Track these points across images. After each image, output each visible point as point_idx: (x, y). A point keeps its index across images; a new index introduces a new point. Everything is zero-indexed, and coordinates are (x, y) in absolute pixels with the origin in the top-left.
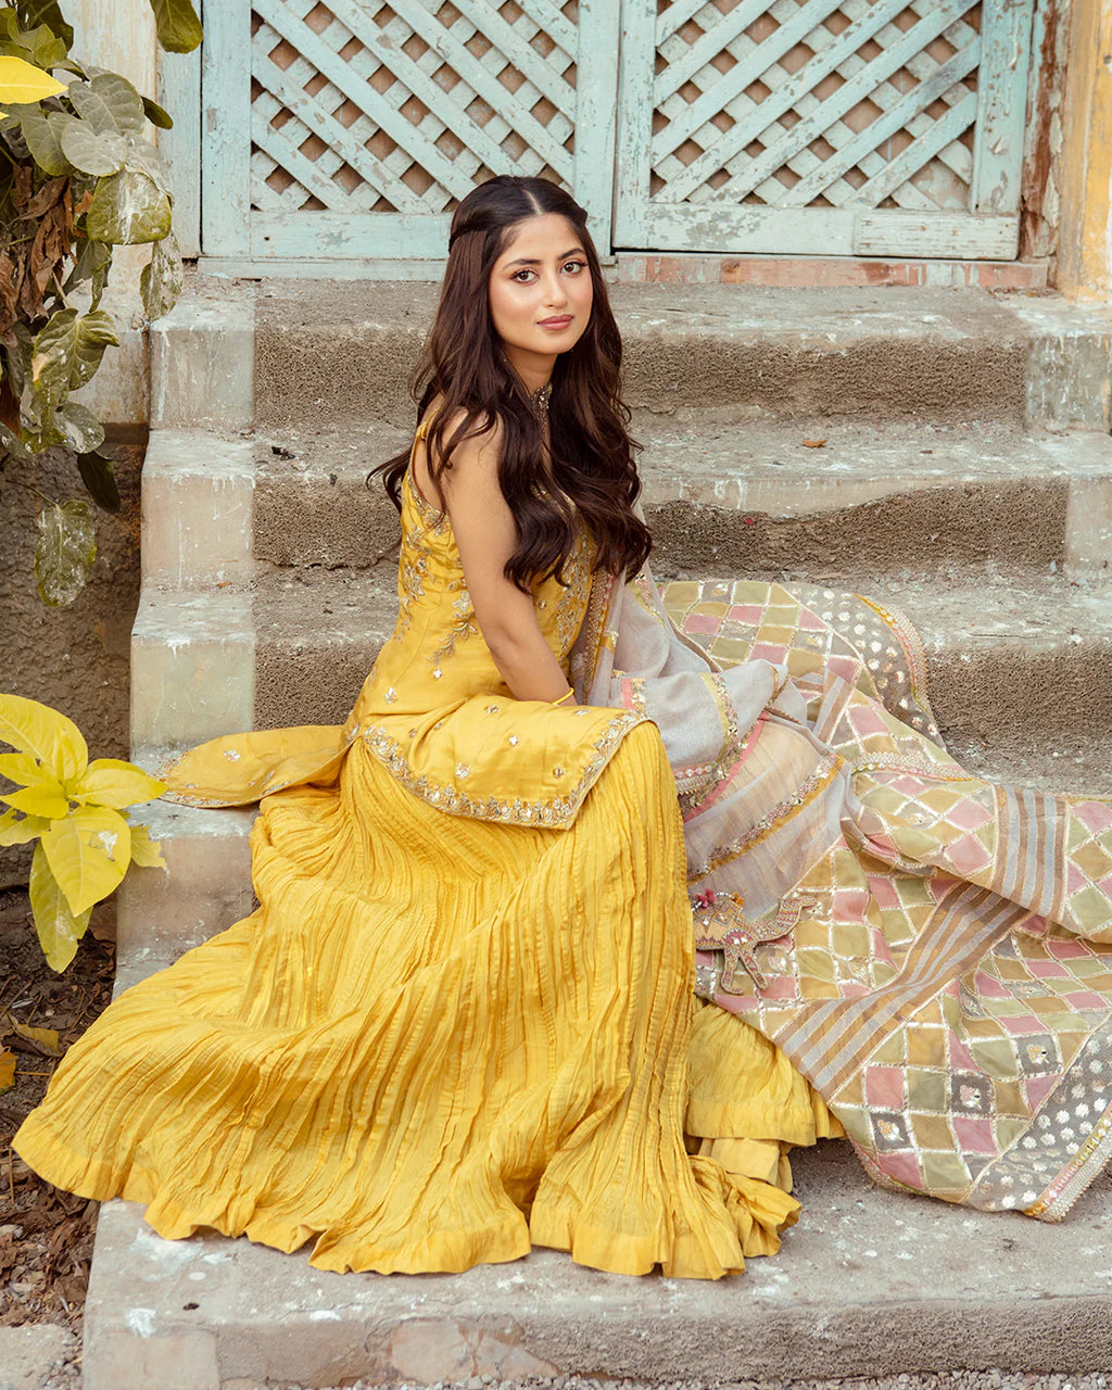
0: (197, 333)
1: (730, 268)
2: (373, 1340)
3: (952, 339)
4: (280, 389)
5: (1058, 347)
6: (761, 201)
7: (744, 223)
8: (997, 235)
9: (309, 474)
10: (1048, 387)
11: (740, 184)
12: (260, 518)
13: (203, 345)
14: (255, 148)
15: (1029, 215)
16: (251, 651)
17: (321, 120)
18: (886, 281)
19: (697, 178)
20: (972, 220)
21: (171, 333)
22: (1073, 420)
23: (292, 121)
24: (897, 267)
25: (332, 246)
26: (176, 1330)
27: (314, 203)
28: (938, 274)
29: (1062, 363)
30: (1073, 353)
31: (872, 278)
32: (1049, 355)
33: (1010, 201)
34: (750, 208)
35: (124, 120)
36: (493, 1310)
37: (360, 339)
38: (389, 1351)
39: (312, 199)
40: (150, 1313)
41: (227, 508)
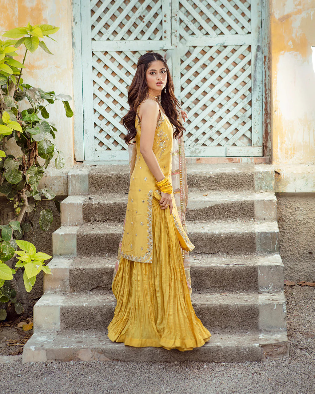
0: (77, 175)
1: (198, 160)
2: (75, 352)
3: (237, 172)
4: (94, 186)
5: (261, 174)
6: (206, 145)
7: (202, 150)
8: (257, 151)
9: (94, 202)
10: (260, 182)
11: (201, 142)
12: (84, 212)
13: (78, 177)
14: (95, 138)
15: (265, 147)
16: (76, 235)
17: (109, 131)
18: (233, 162)
19: (191, 141)
20: (252, 148)
21: (72, 175)
22: (266, 190)
23: (103, 132)
24: (235, 159)
25: (112, 158)
26: (39, 349)
27: (108, 149)
28: (244, 160)
29: (262, 177)
30: (265, 175)
31: (229, 161)
32: (259, 176)
33: (260, 143)
34: (203, 147)
35: (47, 130)
36: (97, 347)
37: (110, 176)
38: (78, 354)
39: (108, 148)
40: (34, 347)
41: (77, 209)
